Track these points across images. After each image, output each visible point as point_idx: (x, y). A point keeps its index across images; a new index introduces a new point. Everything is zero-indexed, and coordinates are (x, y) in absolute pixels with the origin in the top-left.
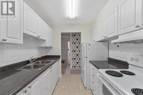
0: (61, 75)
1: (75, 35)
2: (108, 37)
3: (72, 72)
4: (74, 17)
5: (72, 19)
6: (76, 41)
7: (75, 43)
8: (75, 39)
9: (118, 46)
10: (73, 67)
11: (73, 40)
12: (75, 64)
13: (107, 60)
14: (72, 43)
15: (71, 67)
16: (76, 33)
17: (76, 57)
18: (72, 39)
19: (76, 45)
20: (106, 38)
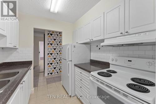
0: (33, 89)
1: (51, 34)
2: (94, 40)
3: (49, 81)
4: (56, 11)
5: (53, 13)
6: (53, 42)
7: (51, 44)
8: (51, 39)
9: (100, 49)
10: (48, 74)
11: (50, 40)
12: (52, 70)
13: (89, 62)
14: (48, 44)
15: (46, 75)
16: (53, 32)
17: (53, 61)
18: (48, 39)
19: (53, 47)
20: (91, 40)
